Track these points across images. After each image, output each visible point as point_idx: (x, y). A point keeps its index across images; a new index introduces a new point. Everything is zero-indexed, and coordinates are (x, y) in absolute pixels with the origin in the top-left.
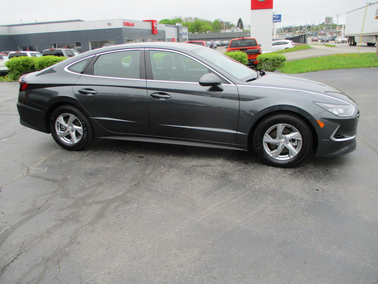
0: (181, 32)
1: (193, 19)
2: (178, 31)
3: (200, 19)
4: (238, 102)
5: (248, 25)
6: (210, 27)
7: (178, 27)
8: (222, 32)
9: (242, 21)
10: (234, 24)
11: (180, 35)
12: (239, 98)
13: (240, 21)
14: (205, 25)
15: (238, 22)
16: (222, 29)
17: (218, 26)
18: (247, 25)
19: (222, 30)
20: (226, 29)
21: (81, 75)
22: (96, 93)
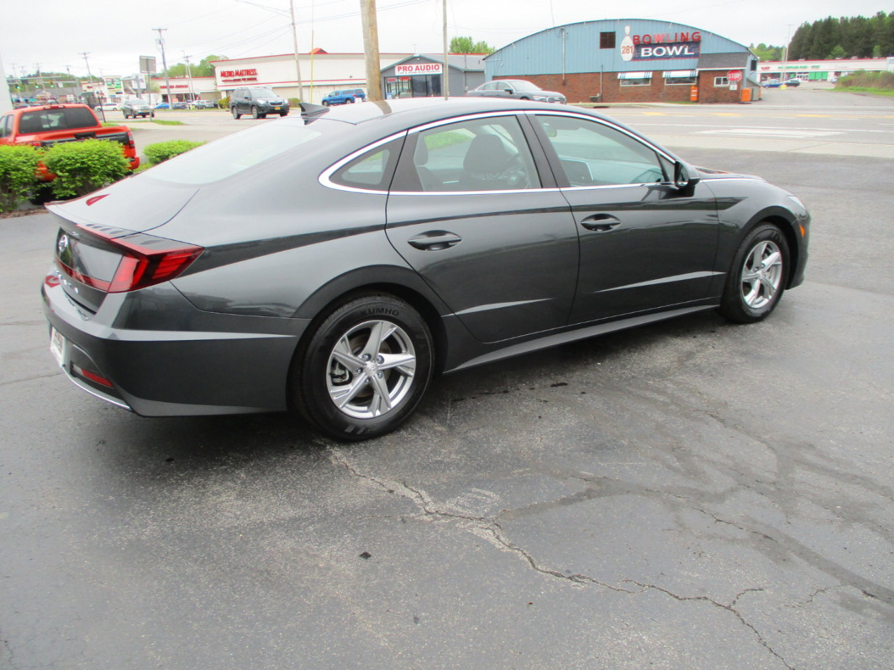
21: (388, 195)
22: (460, 240)
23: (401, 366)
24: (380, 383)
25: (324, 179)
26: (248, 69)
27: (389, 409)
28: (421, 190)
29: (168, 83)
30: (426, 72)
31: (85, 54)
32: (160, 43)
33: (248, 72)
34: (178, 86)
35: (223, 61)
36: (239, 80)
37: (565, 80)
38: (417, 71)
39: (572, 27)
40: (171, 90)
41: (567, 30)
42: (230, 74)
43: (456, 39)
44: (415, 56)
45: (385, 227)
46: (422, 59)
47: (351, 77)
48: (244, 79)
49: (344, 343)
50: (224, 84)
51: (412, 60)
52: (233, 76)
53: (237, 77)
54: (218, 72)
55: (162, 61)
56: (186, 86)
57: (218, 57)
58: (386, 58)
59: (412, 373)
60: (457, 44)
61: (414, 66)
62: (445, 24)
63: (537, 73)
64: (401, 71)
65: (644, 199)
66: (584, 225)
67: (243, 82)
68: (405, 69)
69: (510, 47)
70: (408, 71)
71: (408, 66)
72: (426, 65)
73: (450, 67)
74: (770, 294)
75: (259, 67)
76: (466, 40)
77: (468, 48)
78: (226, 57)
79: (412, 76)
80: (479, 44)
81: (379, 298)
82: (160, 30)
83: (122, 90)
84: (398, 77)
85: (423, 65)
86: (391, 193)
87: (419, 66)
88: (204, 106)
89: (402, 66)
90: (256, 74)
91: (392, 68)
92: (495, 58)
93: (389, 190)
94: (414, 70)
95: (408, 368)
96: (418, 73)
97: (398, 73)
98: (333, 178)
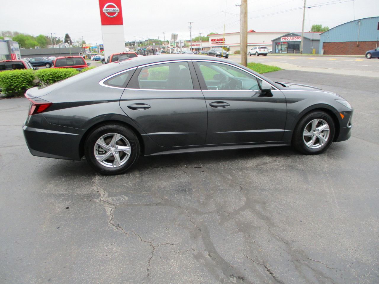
0: (12, 47)
1: (13, 34)
2: (9, 46)
3: (21, 34)
4: (285, 104)
5: (77, 41)
6: (36, 43)
7: (7, 42)
8: (49, 48)
9: (70, 37)
10: (61, 40)
11: (11, 50)
12: (286, 101)
13: (67, 37)
14: (29, 40)
15: (65, 37)
16: (48, 45)
17: (44, 41)
18: (75, 41)
19: (50, 46)
20: (54, 44)
21: (125, 89)
22: (150, 107)
23: (125, 150)
24: (117, 156)
25: (101, 83)
26: (222, 38)
27: (119, 166)
28: (139, 88)
29: (191, 44)
30: (294, 40)
31: (164, 32)
32: (190, 28)
33: (222, 40)
34: (196, 45)
35: (216, 35)
36: (218, 43)
37: (358, 45)
38: (291, 40)
39: (364, 20)
40: (192, 46)
41: (362, 21)
42: (215, 40)
43: (314, 25)
44: (290, 33)
45: (120, 100)
46: (293, 35)
47: (264, 42)
48: (220, 43)
49: (101, 140)
50: (212, 44)
51: (288, 35)
52: (215, 41)
53: (217, 42)
54: (210, 39)
55: (190, 35)
56: (199, 45)
57: (214, 33)
58: (276, 34)
59: (129, 154)
60: (314, 28)
61: (289, 38)
62: (304, 19)
63: (345, 41)
64: (283, 40)
65: (252, 96)
66: (210, 105)
67: (219, 44)
68: (285, 39)
69: (333, 29)
70: (286, 40)
71: (286, 37)
72: (294, 37)
73: (305, 38)
74: (323, 143)
75: (226, 38)
76: (319, 26)
77: (320, 29)
78: (217, 33)
79: (288, 42)
80: (325, 28)
81: (115, 125)
82: (190, 23)
83: (175, 46)
84: (282, 42)
85: (293, 37)
86: (126, 89)
87: (291, 37)
88: (204, 53)
89: (284, 38)
90: (224, 40)
91: (279, 38)
92: (325, 34)
93: (126, 88)
94: (289, 39)
95: (128, 152)
96: (291, 41)
97: (282, 40)
98: (104, 83)
